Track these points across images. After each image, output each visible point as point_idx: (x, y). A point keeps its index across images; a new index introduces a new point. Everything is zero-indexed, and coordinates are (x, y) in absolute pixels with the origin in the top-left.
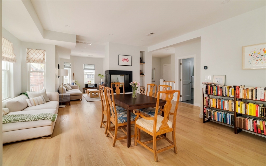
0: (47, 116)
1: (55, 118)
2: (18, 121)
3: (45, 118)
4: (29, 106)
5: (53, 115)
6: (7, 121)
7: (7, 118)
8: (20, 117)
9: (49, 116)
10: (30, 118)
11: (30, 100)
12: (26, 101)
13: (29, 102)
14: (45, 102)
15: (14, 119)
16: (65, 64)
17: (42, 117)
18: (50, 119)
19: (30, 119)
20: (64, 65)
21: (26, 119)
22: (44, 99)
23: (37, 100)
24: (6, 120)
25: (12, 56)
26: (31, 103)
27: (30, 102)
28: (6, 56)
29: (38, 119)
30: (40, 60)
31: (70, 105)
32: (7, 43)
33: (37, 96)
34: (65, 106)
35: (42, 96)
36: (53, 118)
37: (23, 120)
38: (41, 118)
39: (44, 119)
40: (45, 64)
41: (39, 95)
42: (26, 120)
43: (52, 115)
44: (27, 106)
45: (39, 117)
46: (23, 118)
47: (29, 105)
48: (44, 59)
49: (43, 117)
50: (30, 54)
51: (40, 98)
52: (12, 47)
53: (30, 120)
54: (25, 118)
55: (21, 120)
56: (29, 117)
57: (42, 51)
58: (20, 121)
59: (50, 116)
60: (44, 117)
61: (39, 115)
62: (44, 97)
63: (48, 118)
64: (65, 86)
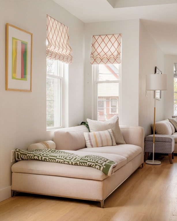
0: (96, 161)
1: (109, 168)
2: (55, 160)
3: (93, 164)
4: (87, 146)
5: (108, 161)
6: (42, 157)
7: (43, 152)
8: (58, 155)
9: (100, 161)
10: (72, 159)
11: (89, 136)
12: (83, 136)
13: (88, 139)
14: (115, 143)
15: (50, 155)
16: (176, 69)
17: (87, 160)
18: (100, 167)
19: (70, 160)
20: (174, 70)
21: (66, 159)
22: (113, 137)
23: (100, 136)
24: (41, 155)
25: (65, 51)
26: (91, 142)
27: (90, 139)
28: (56, 50)
29: (81, 162)
30: (112, 56)
31: (171, 163)
32: (58, 27)
33: (102, 130)
34: (159, 162)
35: (110, 130)
36: (105, 167)
37: (61, 160)
38: (86, 163)
39: (90, 166)
40: (121, 64)
41: (105, 128)
42: (64, 161)
43: (105, 161)
44: (84, 145)
45: (83, 160)
46: (61, 157)
47: (88, 144)
48: (119, 54)
49: (89, 160)
50: (96, 45)
51: (106, 133)
52: (66, 35)
53: (70, 163)
54: (64, 157)
55: (59, 160)
56: (69, 157)
57: (116, 36)
58: (57, 160)
59: (102, 162)
60: (91, 161)
61: (84, 157)
62: (113, 132)
63: (96, 165)
64: (173, 120)
